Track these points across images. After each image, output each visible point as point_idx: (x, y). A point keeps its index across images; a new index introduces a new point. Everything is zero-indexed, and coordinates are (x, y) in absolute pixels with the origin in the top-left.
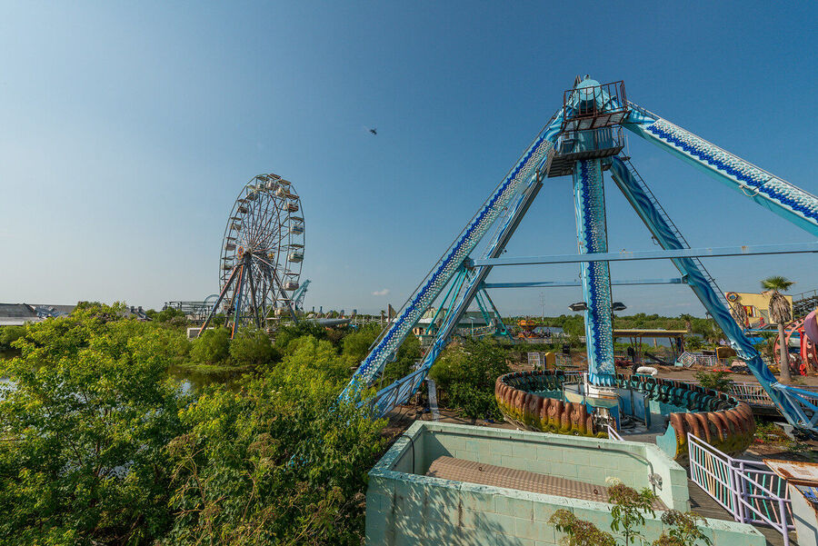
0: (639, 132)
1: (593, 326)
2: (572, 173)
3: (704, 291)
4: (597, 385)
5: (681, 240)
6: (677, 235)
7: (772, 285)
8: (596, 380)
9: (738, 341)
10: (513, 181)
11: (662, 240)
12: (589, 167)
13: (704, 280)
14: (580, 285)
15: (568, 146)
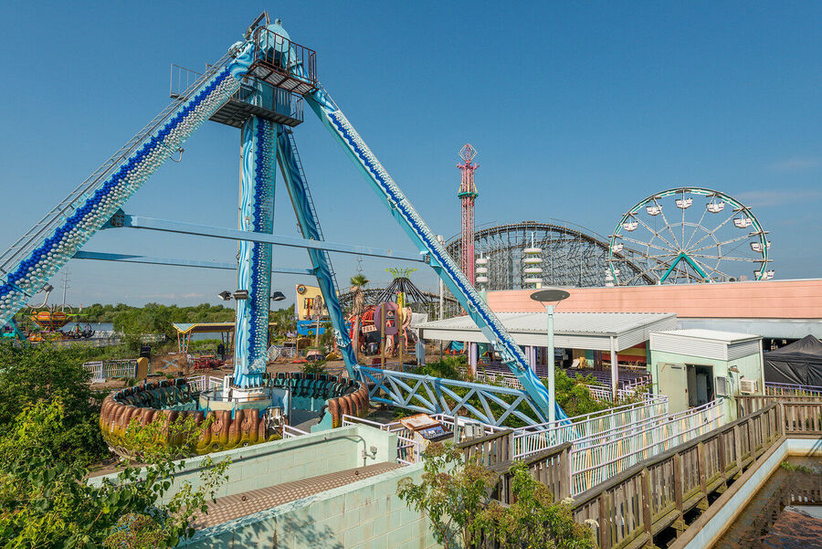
0: (319, 114)
1: (250, 318)
2: (242, 127)
3: (327, 284)
4: (246, 387)
5: (319, 233)
6: (317, 226)
7: (357, 282)
8: (245, 382)
9: (341, 331)
10: (191, 114)
11: (304, 228)
12: (266, 128)
13: (328, 273)
14: (237, 268)
15: (246, 93)
